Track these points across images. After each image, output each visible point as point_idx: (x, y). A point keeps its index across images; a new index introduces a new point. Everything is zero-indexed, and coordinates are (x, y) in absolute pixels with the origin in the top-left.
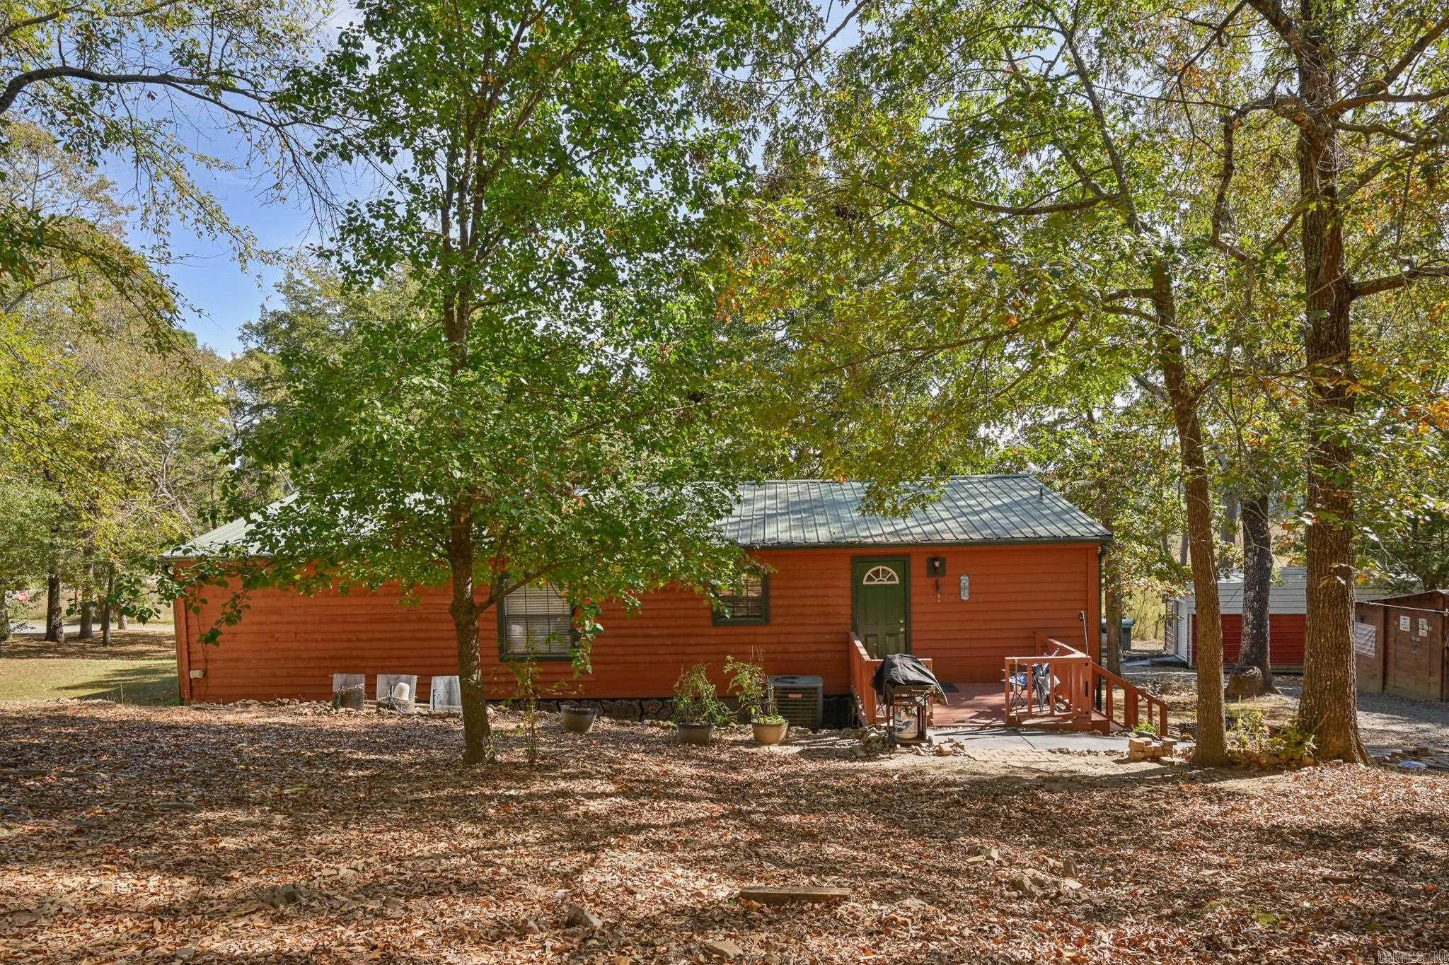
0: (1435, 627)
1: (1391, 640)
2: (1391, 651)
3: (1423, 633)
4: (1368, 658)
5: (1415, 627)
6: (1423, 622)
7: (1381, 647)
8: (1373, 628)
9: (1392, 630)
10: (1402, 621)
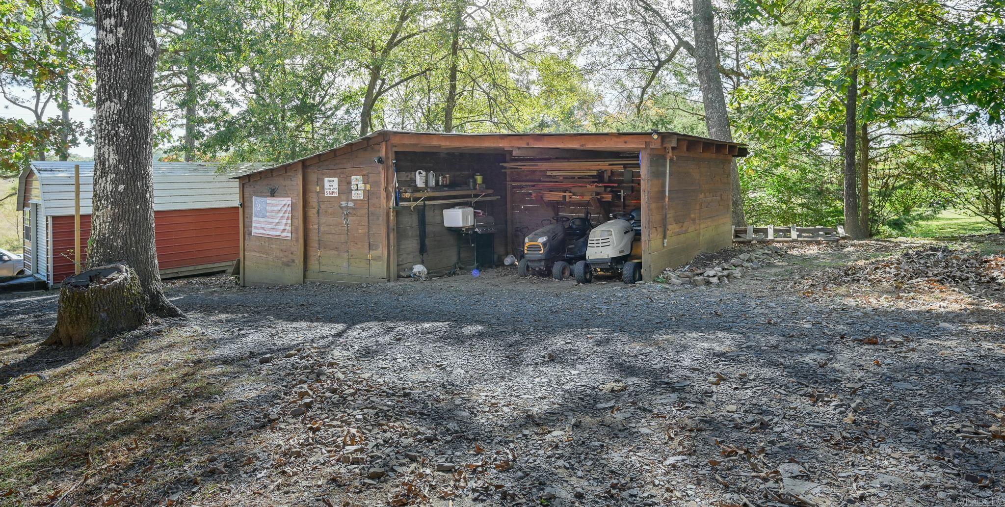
0: (376, 184)
1: (312, 213)
2: (313, 227)
3: (358, 195)
4: (284, 240)
5: (346, 188)
6: (357, 181)
7: (300, 222)
8: (287, 201)
9: (313, 200)
10: (327, 185)
